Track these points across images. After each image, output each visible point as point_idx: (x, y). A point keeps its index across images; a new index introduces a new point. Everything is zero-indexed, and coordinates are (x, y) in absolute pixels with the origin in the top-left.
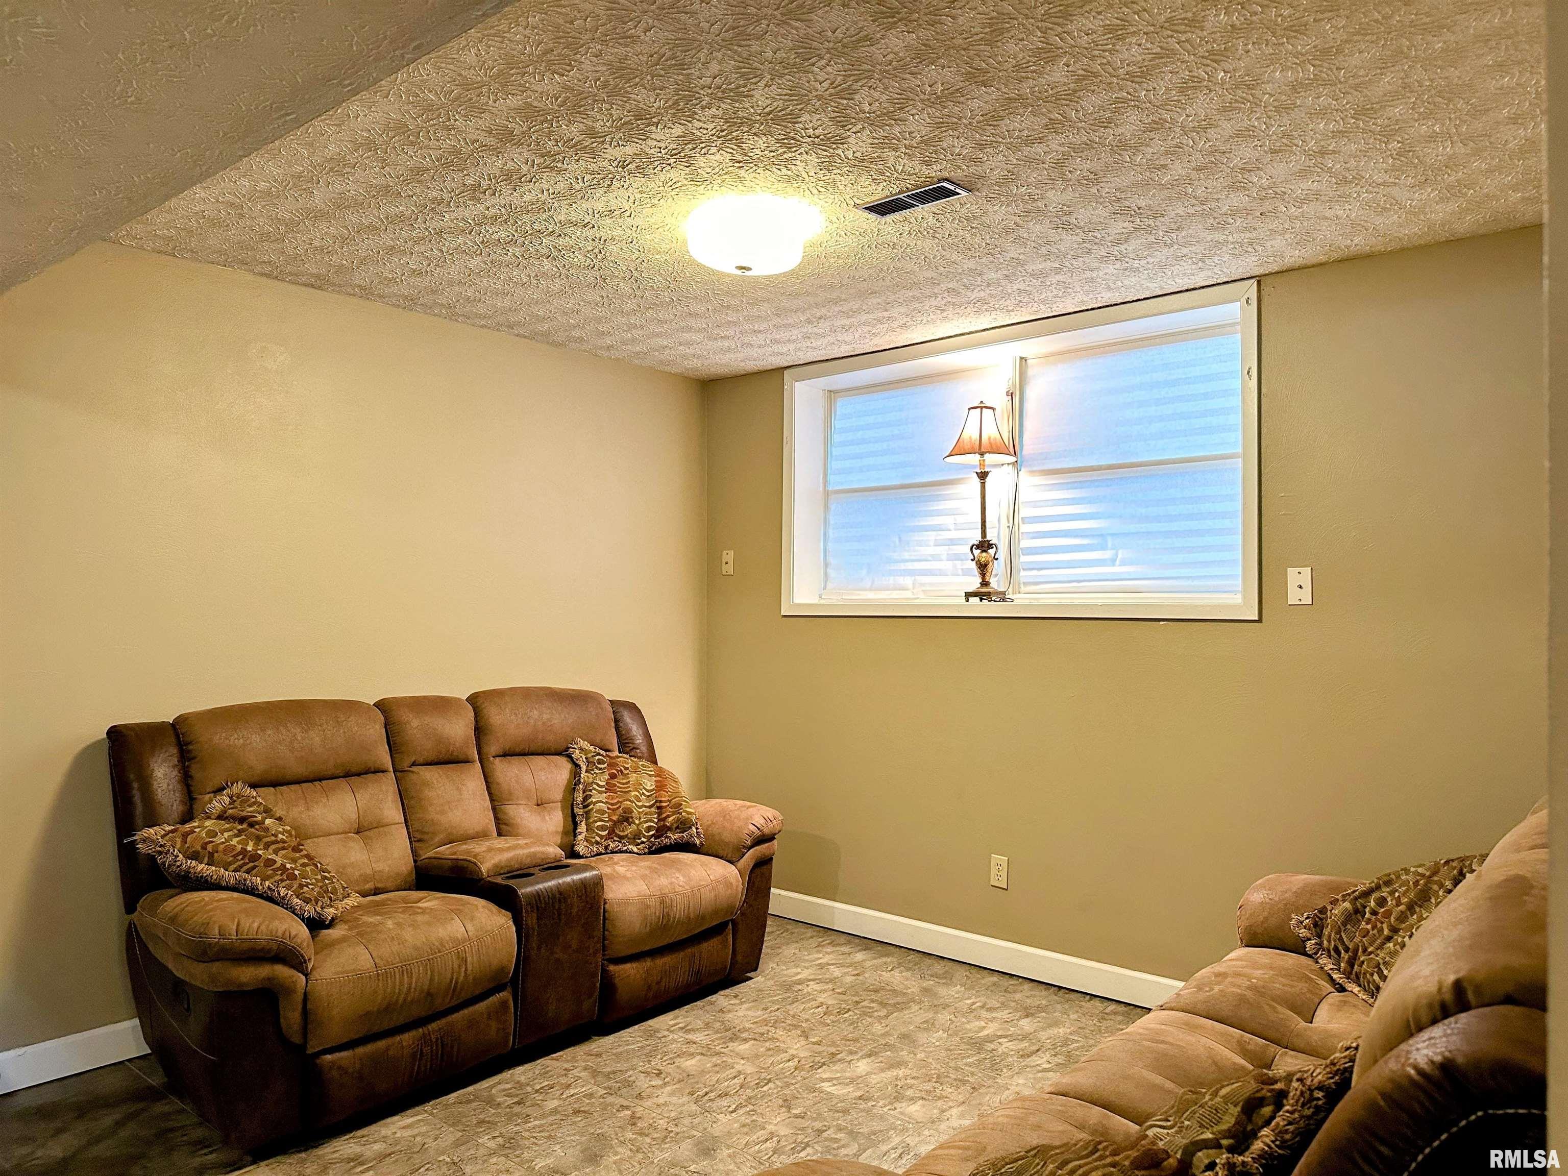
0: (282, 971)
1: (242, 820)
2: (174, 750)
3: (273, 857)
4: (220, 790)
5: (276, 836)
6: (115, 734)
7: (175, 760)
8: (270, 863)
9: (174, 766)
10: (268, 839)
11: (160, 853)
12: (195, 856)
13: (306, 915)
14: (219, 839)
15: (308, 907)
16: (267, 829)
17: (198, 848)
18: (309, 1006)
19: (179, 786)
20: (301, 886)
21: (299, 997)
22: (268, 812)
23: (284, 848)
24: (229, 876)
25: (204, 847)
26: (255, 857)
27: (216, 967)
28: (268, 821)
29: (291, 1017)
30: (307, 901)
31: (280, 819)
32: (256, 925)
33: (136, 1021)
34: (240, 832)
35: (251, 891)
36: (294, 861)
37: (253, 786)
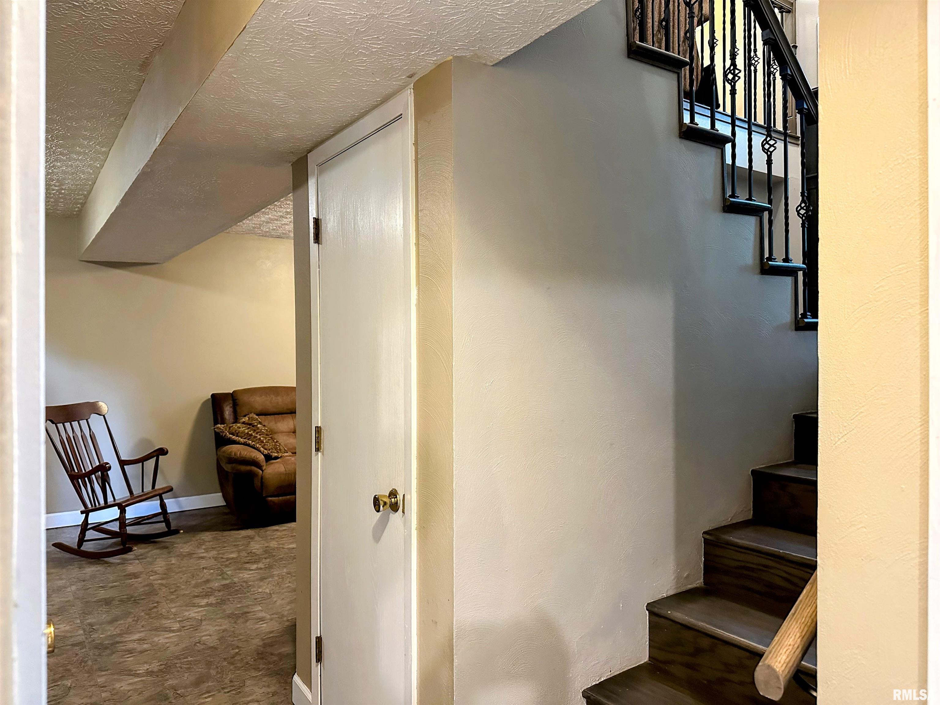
0: (254, 468)
1: (250, 424)
2: (231, 402)
3: (256, 435)
4: (245, 416)
5: (261, 430)
6: (213, 396)
7: (231, 405)
8: (255, 437)
9: (231, 407)
10: (257, 431)
11: (221, 432)
12: (233, 434)
13: (264, 453)
14: (242, 429)
15: (265, 451)
16: (258, 428)
17: (234, 431)
18: (263, 480)
19: (232, 414)
20: (265, 445)
21: (260, 477)
22: (260, 423)
23: (263, 434)
24: (242, 440)
25: (235, 431)
26: (251, 435)
27: (234, 465)
28: (259, 426)
29: (257, 483)
30: (266, 449)
31: (264, 426)
32: (246, 453)
33: (220, 494)
34: (248, 428)
35: (249, 445)
36: (266, 438)
37: (257, 415)
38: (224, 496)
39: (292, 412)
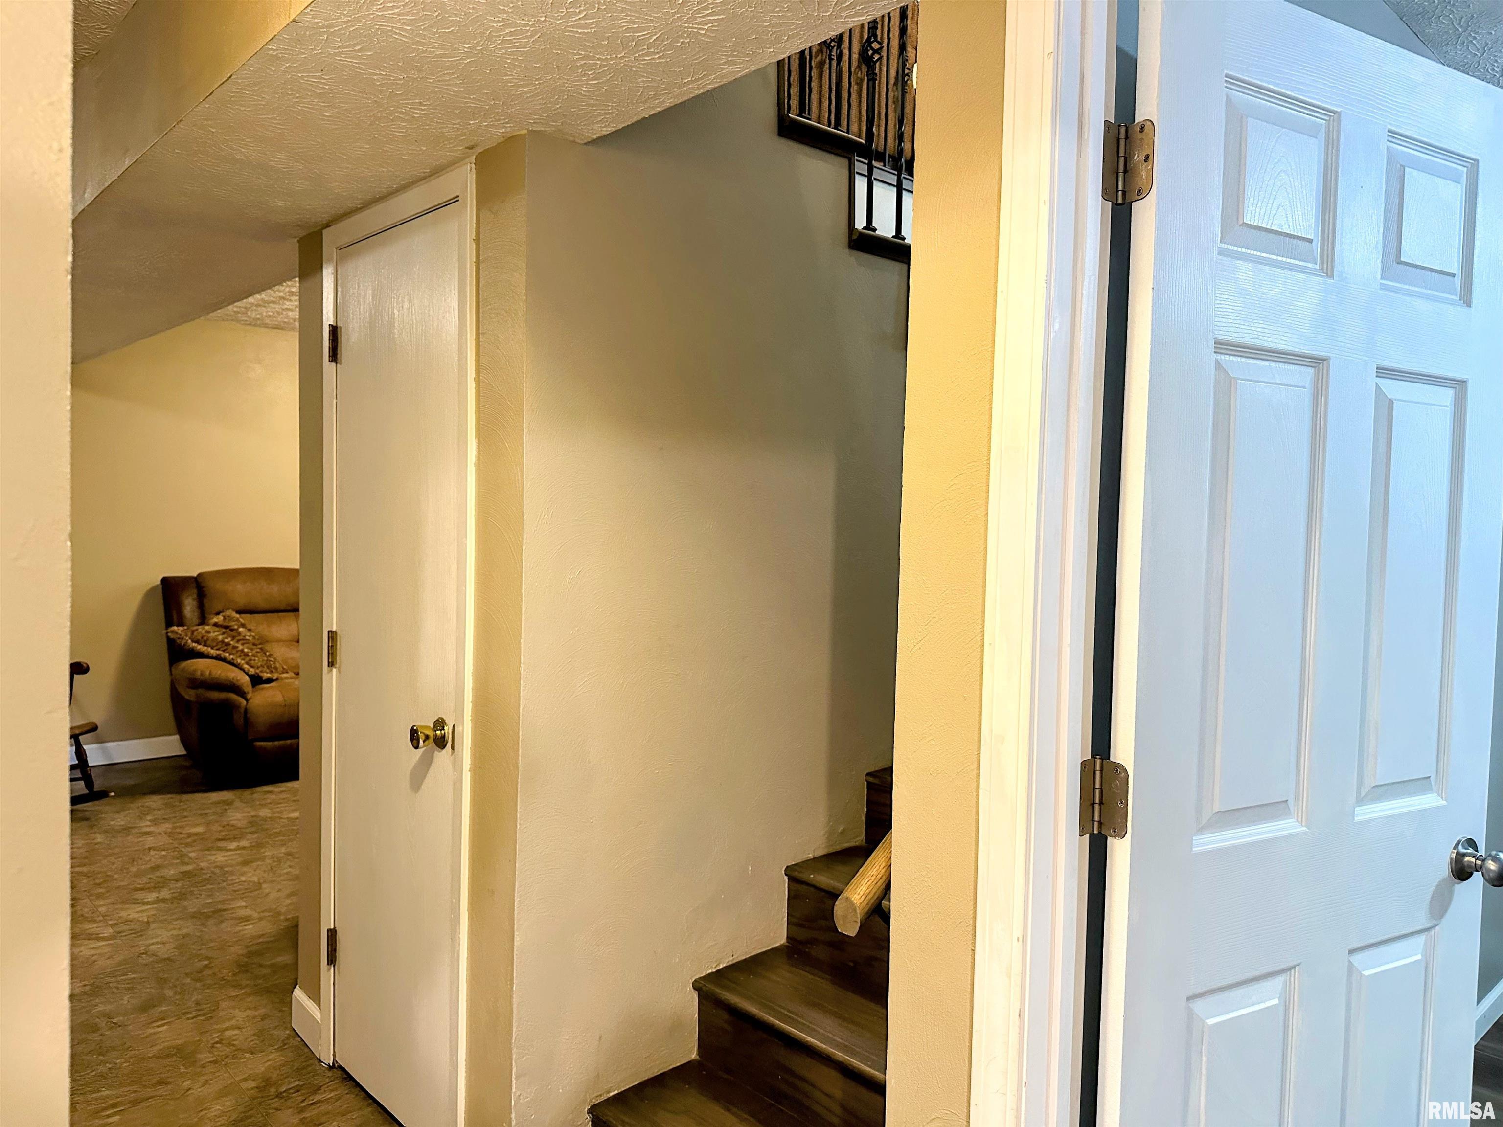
0: (233, 696)
1: (226, 627)
2: (195, 591)
3: (236, 645)
4: (218, 614)
5: (244, 637)
6: (165, 580)
7: (195, 596)
8: (235, 647)
9: (194, 599)
10: (238, 638)
11: (179, 638)
12: (198, 642)
13: (250, 673)
14: (212, 635)
15: (252, 669)
16: (239, 634)
17: (199, 637)
18: (248, 715)
19: (197, 610)
20: (250, 660)
21: (242, 710)
22: (243, 625)
23: (247, 643)
24: (213, 652)
25: (202, 638)
26: (228, 644)
27: (200, 691)
28: (241, 629)
29: (239, 719)
30: (252, 667)
31: (250, 630)
32: (219, 672)
34: (224, 633)
35: (224, 660)
36: (252, 649)
37: (239, 612)
38: (184, 742)
39: (294, 609)
